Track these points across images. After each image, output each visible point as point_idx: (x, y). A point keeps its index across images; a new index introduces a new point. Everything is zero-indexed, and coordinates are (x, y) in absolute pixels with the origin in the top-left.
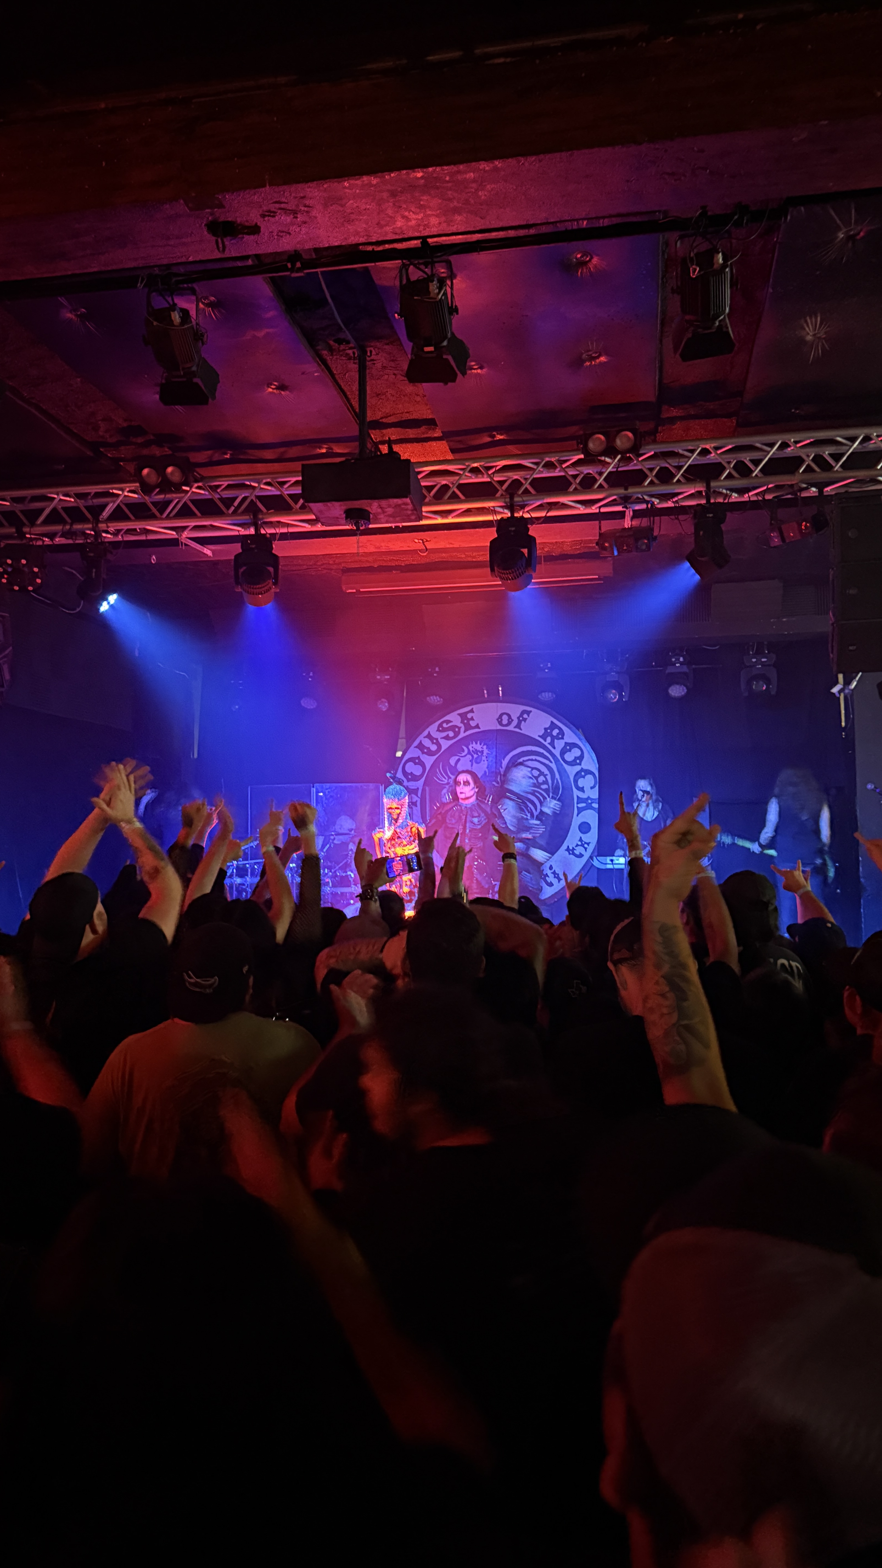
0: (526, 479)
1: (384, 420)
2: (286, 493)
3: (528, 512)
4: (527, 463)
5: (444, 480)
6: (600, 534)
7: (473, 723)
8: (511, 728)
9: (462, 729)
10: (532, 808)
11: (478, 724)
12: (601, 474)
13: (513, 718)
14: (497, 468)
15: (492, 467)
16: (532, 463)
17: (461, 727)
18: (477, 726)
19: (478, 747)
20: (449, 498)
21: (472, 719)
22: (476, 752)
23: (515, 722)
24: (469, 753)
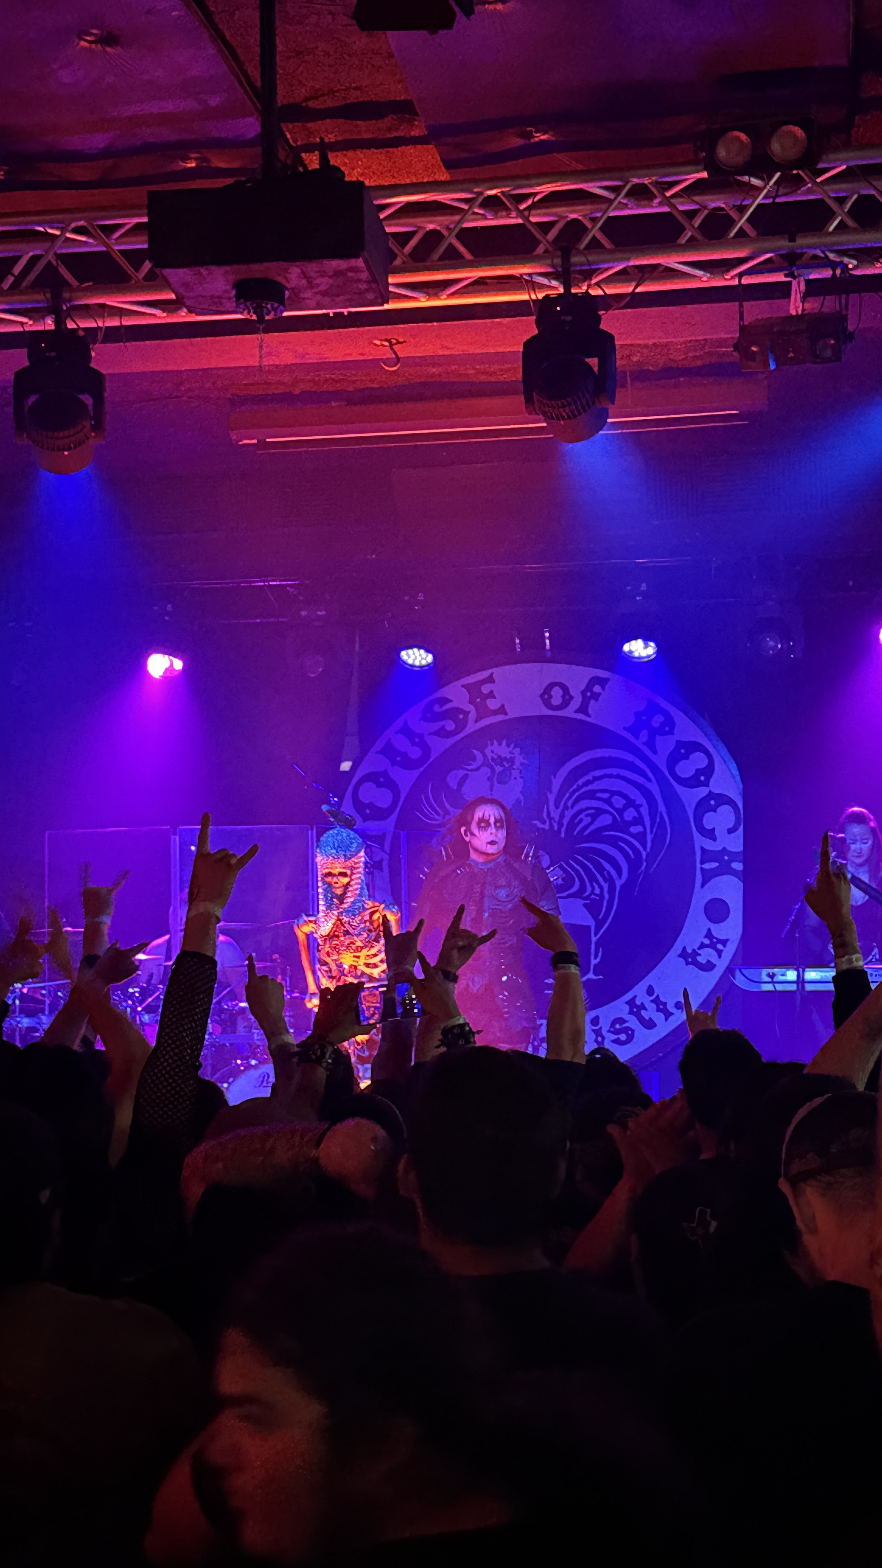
0: (594, 220)
1: (311, 104)
2: (116, 248)
3: (598, 284)
4: (594, 188)
5: (431, 222)
6: (742, 329)
7: (492, 704)
8: (569, 712)
9: (472, 715)
10: (613, 872)
11: (503, 706)
12: (742, 209)
13: (572, 693)
14: (537, 198)
15: (524, 197)
16: (606, 188)
17: (469, 712)
18: (502, 710)
19: (503, 750)
20: (441, 258)
21: (491, 695)
22: (500, 760)
23: (576, 703)
24: (486, 763)
